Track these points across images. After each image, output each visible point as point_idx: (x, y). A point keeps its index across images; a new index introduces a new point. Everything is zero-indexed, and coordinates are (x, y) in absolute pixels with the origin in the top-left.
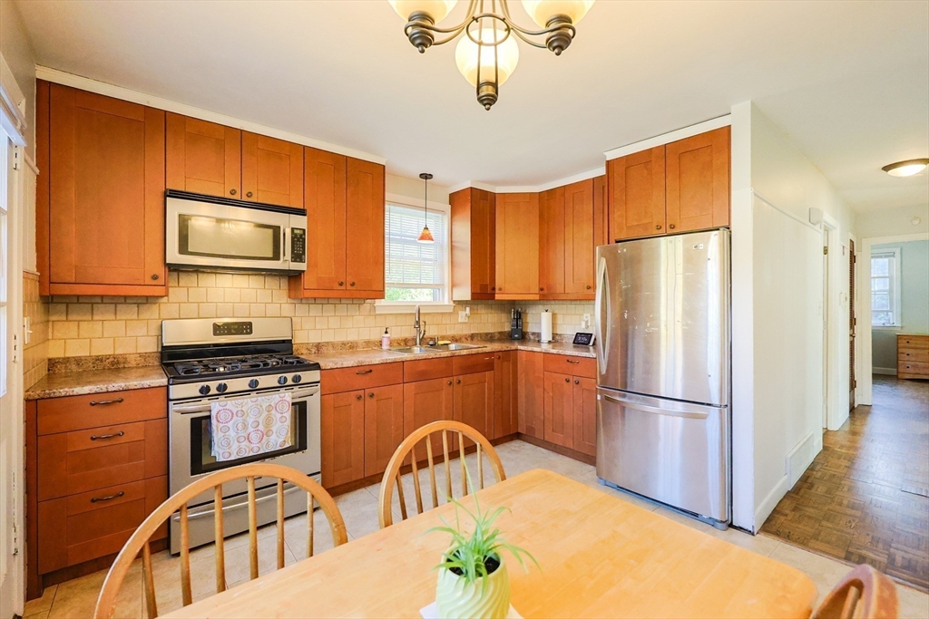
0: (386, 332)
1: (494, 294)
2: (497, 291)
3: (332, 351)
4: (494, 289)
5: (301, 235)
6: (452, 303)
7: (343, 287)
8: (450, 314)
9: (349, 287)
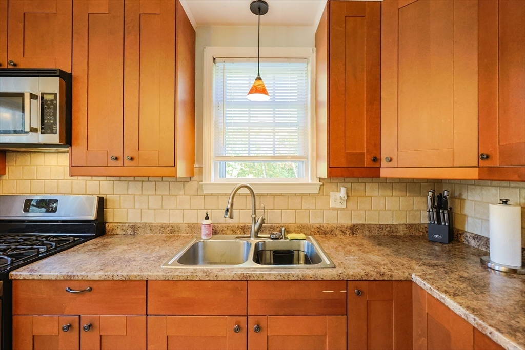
0: (207, 218)
1: (379, 168)
2: (384, 163)
3: (149, 234)
4: (376, 160)
5: (52, 101)
6: (317, 182)
7: (119, 163)
8: (314, 196)
9: (127, 162)
